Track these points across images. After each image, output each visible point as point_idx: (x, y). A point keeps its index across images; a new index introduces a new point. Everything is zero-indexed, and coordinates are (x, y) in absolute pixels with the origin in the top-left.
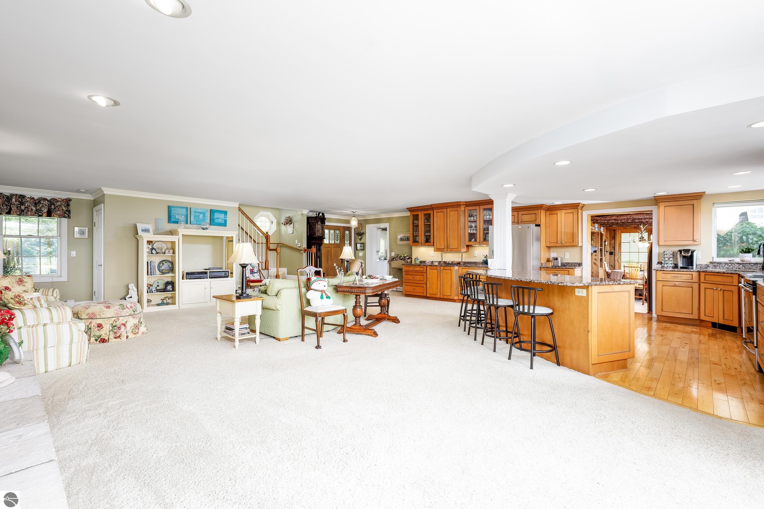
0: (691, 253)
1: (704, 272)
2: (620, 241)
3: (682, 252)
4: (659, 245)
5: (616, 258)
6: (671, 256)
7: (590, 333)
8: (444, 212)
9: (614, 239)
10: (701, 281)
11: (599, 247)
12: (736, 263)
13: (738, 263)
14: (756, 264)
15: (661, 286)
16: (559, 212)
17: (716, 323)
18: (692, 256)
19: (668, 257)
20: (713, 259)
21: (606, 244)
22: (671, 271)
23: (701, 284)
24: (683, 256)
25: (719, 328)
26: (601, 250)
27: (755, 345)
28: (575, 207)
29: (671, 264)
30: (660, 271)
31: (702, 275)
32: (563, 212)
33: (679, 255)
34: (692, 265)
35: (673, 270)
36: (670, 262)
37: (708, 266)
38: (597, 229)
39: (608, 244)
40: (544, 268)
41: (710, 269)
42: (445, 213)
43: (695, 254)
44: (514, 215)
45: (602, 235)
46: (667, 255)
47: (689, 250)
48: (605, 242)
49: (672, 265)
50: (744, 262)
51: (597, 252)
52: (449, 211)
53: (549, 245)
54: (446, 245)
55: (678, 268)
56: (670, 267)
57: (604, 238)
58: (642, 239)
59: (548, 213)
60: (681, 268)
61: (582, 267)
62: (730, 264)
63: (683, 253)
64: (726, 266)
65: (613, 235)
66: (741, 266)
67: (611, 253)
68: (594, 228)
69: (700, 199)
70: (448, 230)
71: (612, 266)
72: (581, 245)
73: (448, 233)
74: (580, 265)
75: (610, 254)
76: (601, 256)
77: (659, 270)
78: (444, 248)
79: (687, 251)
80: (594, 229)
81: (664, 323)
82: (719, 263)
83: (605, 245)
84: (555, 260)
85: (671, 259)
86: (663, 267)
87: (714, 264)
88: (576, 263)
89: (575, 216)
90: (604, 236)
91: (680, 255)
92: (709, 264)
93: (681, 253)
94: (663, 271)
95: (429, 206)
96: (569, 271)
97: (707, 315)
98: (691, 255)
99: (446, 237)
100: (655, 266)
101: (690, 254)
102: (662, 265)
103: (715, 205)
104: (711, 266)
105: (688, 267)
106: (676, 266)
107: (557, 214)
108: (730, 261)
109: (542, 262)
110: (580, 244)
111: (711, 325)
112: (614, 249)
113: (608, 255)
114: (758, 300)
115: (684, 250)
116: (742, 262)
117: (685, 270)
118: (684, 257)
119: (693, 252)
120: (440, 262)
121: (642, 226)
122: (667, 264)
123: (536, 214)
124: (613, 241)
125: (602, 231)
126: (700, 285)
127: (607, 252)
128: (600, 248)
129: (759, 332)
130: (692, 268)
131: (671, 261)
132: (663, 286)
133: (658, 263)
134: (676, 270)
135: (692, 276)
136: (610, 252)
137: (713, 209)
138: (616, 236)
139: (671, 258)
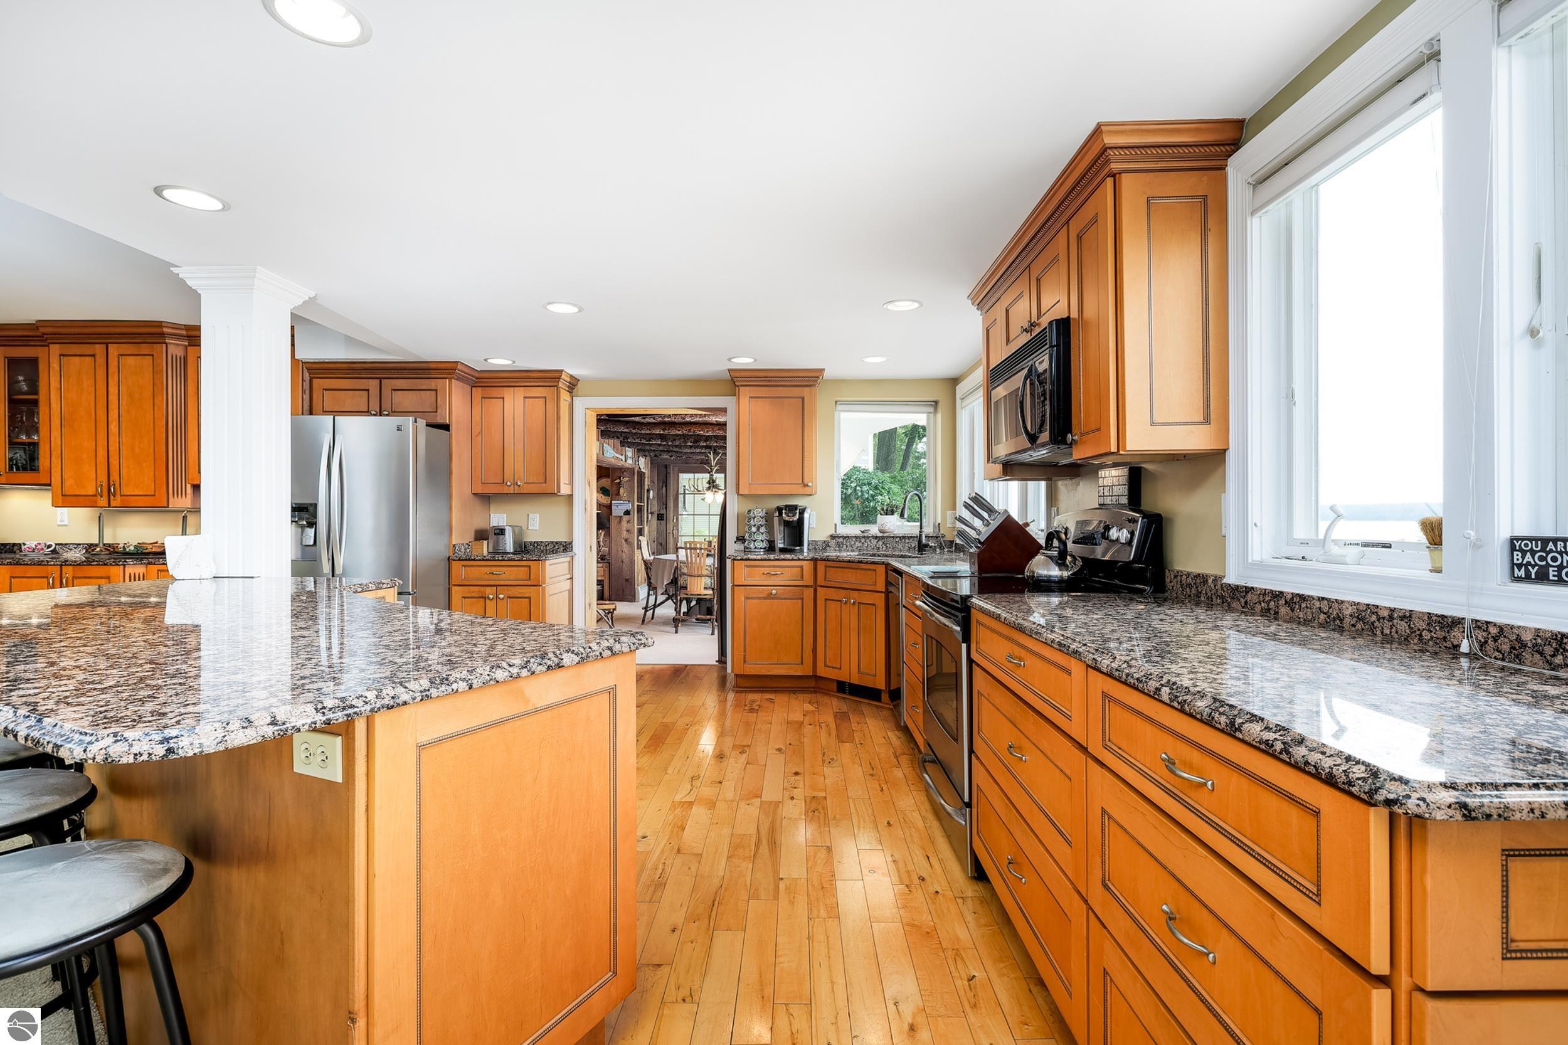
0: (800, 513)
1: (824, 560)
2: (676, 490)
3: (784, 511)
4: (738, 494)
5: (670, 526)
6: (763, 522)
7: (361, 1023)
8: (94, 356)
9: (666, 486)
10: (819, 583)
11: (636, 503)
12: (873, 537)
13: (877, 537)
14: (904, 537)
15: (742, 598)
16: (508, 394)
17: (845, 682)
18: (801, 521)
19: (756, 523)
20: (836, 528)
21: (651, 496)
22: (761, 560)
23: (819, 589)
24: (785, 521)
25: (850, 694)
26: (640, 509)
27: (966, 799)
28: (549, 379)
29: (763, 541)
30: (742, 560)
31: (821, 566)
32: (520, 393)
33: (776, 520)
34: (801, 544)
35: (765, 556)
36: (760, 537)
37: (826, 545)
38: (630, 461)
39: (654, 497)
40: (459, 560)
41: (832, 554)
42: (101, 360)
43: (806, 515)
44: (368, 390)
45: (641, 475)
46: (754, 518)
47: (796, 507)
48: (648, 491)
49: (765, 544)
50: (885, 535)
51: (632, 513)
52: (116, 353)
53: (479, 491)
54: (105, 485)
55: (775, 550)
56: (761, 548)
57: (647, 482)
58: (712, 485)
59: (478, 392)
60: (782, 550)
61: (570, 554)
62: (863, 540)
63: (784, 515)
64: (858, 544)
65: (665, 477)
66: (881, 543)
67: (660, 517)
68: (623, 458)
69: (814, 385)
70: (114, 427)
71: (661, 544)
72: (570, 493)
73: (114, 439)
74: (566, 547)
75: (658, 519)
76: (641, 522)
77: (739, 558)
78: (95, 495)
79: (792, 509)
80: (624, 460)
81: (750, 692)
82: (845, 537)
83: (648, 498)
84: (498, 534)
85: (763, 530)
86: (747, 548)
87: (838, 540)
88: (557, 543)
89: (551, 406)
90: (646, 479)
91: (779, 521)
92: (829, 539)
93: (780, 514)
94: (746, 560)
95: (31, 330)
96: (530, 567)
97: (828, 664)
98: (798, 519)
99: (102, 453)
100: (732, 548)
101: (796, 518)
102: (744, 543)
103: (839, 407)
104: (832, 543)
105: (793, 548)
106: (771, 548)
107: (503, 398)
108: (863, 532)
109: (454, 543)
110: (565, 490)
111: (834, 686)
112: (666, 508)
113: (654, 520)
114: (975, 656)
115: (787, 506)
116: (881, 535)
117: (788, 556)
118: (787, 524)
119: (802, 512)
120: (90, 548)
121: (712, 456)
122: (755, 541)
123: (436, 390)
124: (664, 489)
125: (641, 467)
126: (815, 591)
127: (652, 513)
128: (638, 506)
129: (978, 758)
130: (802, 551)
131: (762, 534)
132: (748, 598)
133: (738, 539)
134: (772, 557)
135: (802, 570)
136: (658, 515)
137: (836, 414)
138: (670, 480)
139: (762, 526)
